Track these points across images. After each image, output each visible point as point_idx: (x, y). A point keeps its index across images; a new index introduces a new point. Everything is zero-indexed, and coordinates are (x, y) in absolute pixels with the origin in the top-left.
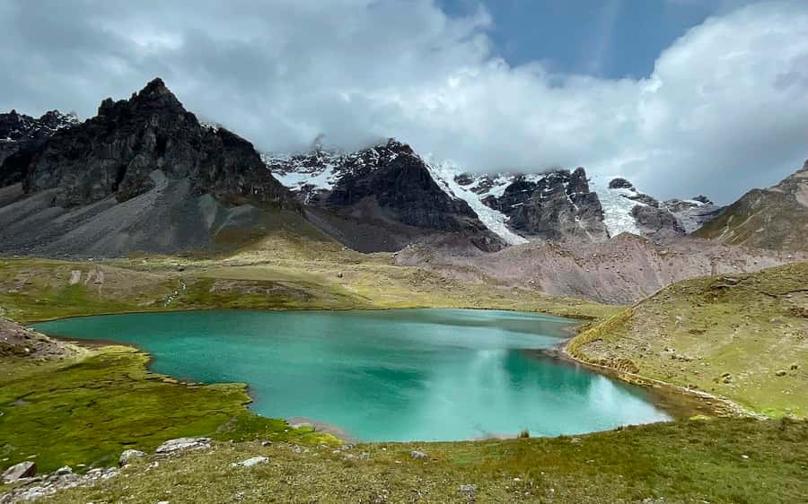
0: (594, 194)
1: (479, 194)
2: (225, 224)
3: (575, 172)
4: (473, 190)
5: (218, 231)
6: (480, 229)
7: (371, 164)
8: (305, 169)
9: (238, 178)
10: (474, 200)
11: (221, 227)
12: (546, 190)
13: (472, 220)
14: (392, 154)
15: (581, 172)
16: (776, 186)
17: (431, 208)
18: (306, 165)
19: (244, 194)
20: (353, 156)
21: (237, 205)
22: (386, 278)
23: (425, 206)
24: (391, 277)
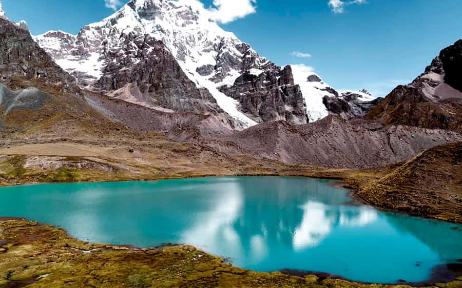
0: (298, 86)
1: (215, 83)
2: (13, 105)
3: (285, 68)
4: (212, 80)
5: (7, 111)
6: (219, 112)
7: (132, 55)
8: (73, 57)
9: (21, 62)
10: (213, 88)
11: (10, 108)
12: (265, 82)
13: (212, 105)
14: (148, 48)
15: (288, 68)
16: (410, 84)
17: (183, 94)
18: (74, 53)
19: (28, 78)
20: (115, 48)
21: (23, 87)
22: (169, 152)
23: (177, 92)
24: (174, 150)
